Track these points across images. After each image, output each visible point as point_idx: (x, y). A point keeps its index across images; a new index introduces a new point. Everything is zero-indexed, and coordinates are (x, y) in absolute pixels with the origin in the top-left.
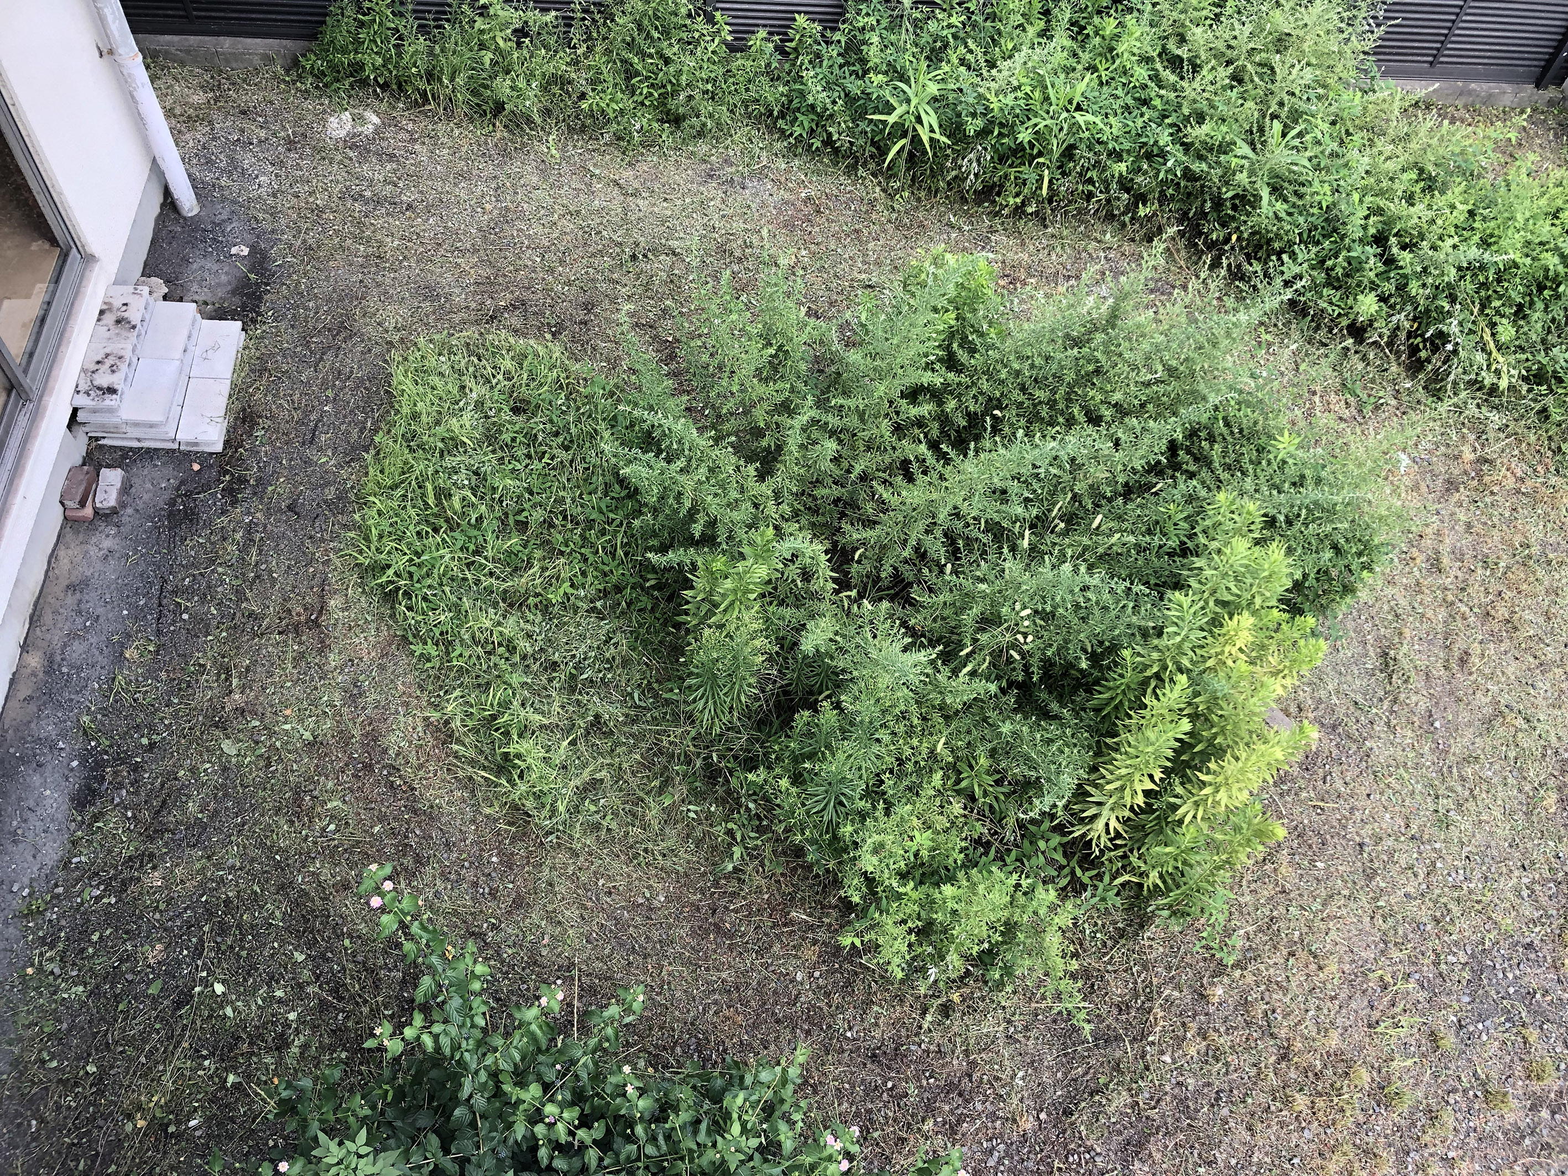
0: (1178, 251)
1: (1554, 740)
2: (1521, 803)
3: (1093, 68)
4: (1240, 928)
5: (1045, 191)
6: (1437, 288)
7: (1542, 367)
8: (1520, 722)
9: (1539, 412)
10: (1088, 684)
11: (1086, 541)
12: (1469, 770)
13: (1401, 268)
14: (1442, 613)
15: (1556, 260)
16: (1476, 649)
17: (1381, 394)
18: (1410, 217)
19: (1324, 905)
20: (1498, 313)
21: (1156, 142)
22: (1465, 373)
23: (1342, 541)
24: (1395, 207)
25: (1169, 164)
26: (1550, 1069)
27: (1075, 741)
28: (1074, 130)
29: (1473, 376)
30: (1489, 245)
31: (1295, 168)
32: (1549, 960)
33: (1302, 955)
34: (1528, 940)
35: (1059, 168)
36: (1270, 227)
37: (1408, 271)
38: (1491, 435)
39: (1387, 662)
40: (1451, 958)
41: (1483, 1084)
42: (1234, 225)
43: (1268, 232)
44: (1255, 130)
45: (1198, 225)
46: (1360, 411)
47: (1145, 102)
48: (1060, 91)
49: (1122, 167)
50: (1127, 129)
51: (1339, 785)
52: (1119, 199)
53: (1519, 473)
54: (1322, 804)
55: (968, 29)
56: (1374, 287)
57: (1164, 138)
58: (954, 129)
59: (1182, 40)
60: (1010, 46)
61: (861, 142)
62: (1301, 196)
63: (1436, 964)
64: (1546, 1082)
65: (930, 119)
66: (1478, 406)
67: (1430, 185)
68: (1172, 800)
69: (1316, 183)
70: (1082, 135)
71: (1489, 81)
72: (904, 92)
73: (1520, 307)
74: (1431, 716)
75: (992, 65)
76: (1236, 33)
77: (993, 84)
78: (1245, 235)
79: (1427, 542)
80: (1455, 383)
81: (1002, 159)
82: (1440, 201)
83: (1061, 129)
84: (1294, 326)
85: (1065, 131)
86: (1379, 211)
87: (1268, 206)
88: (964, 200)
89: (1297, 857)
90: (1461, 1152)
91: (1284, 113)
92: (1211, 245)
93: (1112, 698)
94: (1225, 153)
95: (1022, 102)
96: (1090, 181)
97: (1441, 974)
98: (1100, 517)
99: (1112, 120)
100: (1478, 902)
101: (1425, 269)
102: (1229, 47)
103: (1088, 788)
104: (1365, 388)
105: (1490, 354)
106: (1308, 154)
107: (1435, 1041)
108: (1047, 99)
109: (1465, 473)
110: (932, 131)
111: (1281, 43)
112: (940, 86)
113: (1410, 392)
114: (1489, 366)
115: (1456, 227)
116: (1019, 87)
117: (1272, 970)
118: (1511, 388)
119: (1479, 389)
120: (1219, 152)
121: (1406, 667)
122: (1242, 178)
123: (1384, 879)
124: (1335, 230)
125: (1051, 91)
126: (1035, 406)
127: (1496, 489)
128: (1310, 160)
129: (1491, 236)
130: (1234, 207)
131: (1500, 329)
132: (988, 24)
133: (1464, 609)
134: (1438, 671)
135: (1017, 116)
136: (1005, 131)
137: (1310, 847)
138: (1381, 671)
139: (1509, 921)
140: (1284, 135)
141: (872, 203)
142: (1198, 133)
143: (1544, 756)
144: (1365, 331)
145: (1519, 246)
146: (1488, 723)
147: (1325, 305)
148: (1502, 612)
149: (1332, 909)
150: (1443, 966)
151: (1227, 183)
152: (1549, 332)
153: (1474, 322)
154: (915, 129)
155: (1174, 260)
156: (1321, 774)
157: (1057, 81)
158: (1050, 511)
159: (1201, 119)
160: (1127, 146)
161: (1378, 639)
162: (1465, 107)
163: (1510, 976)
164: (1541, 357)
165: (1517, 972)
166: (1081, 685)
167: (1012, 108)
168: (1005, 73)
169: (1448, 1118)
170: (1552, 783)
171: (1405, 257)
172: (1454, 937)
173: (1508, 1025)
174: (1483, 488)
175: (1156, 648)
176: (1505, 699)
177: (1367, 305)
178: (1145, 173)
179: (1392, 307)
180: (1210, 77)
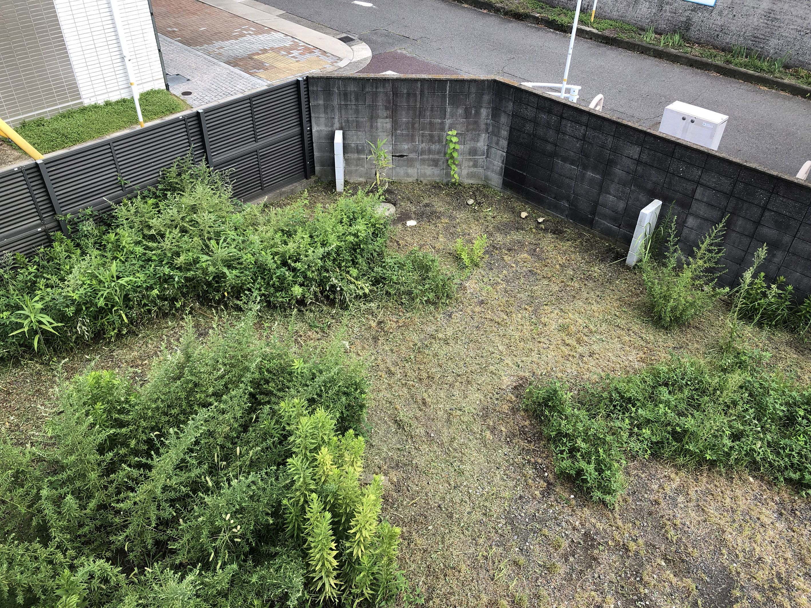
0: (205, 312)
1: (473, 411)
2: (480, 444)
3: (115, 258)
4: (419, 581)
5: (126, 320)
6: (318, 270)
7: (375, 278)
8: (459, 413)
9: (386, 294)
10: (279, 528)
11: (238, 463)
12: (455, 444)
13: (299, 270)
14: (405, 390)
15: (352, 238)
16: (425, 395)
17: (327, 320)
18: (289, 250)
19: (443, 543)
20: (346, 267)
21: (164, 274)
22: (351, 295)
23: (346, 389)
24: (281, 249)
25: (176, 279)
26: (561, 540)
27: (290, 559)
28: (123, 288)
29: (354, 295)
30: (326, 245)
31: (231, 254)
32: (530, 497)
33: (449, 572)
34: (519, 495)
35: (126, 307)
36: (237, 282)
37: (303, 269)
38: (376, 311)
39: (399, 424)
40: (500, 525)
41: (544, 566)
42: (222, 289)
43: (238, 284)
44: (204, 248)
45: (207, 297)
46: (324, 332)
47: (150, 260)
48: (104, 275)
49: (156, 292)
50: (148, 275)
51: (415, 488)
52: (164, 305)
53: (395, 320)
54: (414, 501)
55: (41, 270)
56: (295, 283)
57: (167, 270)
58: (61, 317)
59: (150, 228)
60: (68, 267)
61: (14, 348)
62: (241, 264)
63: (497, 532)
64: (563, 546)
65: (46, 319)
66: (365, 304)
67: (289, 234)
68: (348, 551)
69: (244, 256)
70: (128, 288)
71: (287, 185)
72: (24, 314)
73: (353, 260)
74: (428, 433)
75: (63, 280)
76: (171, 214)
77: (69, 289)
78: (229, 290)
79: (382, 366)
80: (351, 301)
81: (96, 318)
82: (297, 238)
83: (116, 291)
84: (275, 315)
85: (118, 291)
86: (276, 254)
87: (231, 275)
88: (88, 346)
89: (420, 532)
90: (557, 602)
91: (212, 235)
92: (218, 302)
93: (294, 526)
94: (198, 263)
95: (89, 289)
96: (145, 305)
97: (501, 535)
98: (238, 448)
99: (137, 275)
100: (493, 495)
101: (309, 266)
102: (172, 221)
103: (311, 575)
104: (320, 322)
105: (354, 283)
106: (233, 246)
107: (517, 564)
108: (100, 282)
109: (377, 331)
110: (51, 324)
111: (194, 209)
112: (42, 303)
113: (337, 314)
114: (357, 287)
115: (309, 244)
116: (84, 284)
117: (443, 589)
118: (370, 291)
119: (360, 298)
120: (195, 264)
121: (407, 420)
122: (211, 269)
123: (456, 514)
124: (265, 269)
125: (101, 277)
126: (176, 418)
127: (391, 331)
128: (235, 248)
129: (324, 241)
130: (217, 282)
131: (351, 272)
132: (51, 263)
133: (411, 383)
134: (419, 414)
135: (91, 296)
136: (88, 305)
137: (422, 523)
138: (399, 429)
139: (507, 493)
140: (218, 244)
141: (39, 373)
142: (181, 260)
143: (475, 419)
144: (304, 301)
145: (336, 240)
146: (448, 421)
147: (281, 299)
148: (424, 375)
149: (447, 543)
150: (499, 531)
151: (207, 274)
152: (369, 264)
153: (341, 275)
154: (41, 328)
155: (207, 317)
156: (406, 489)
157: (100, 272)
158: (214, 460)
159: (178, 255)
160: (152, 282)
161: (389, 417)
162: (286, 198)
163: (523, 515)
164: (373, 274)
165: (524, 511)
166: (278, 530)
167: (86, 294)
168: (72, 281)
169: (544, 592)
170: (484, 428)
171: (298, 265)
172: (495, 516)
173: (535, 535)
174: (386, 333)
175: (297, 490)
176: (448, 407)
177: (297, 290)
178: (168, 289)
179: (307, 286)
180: (171, 237)
